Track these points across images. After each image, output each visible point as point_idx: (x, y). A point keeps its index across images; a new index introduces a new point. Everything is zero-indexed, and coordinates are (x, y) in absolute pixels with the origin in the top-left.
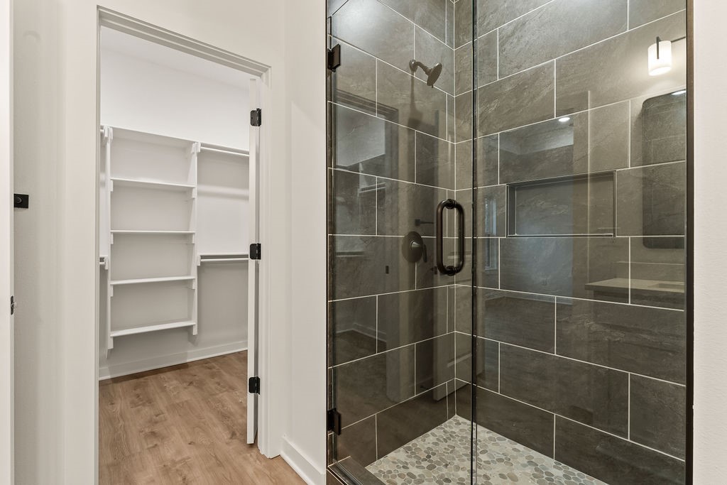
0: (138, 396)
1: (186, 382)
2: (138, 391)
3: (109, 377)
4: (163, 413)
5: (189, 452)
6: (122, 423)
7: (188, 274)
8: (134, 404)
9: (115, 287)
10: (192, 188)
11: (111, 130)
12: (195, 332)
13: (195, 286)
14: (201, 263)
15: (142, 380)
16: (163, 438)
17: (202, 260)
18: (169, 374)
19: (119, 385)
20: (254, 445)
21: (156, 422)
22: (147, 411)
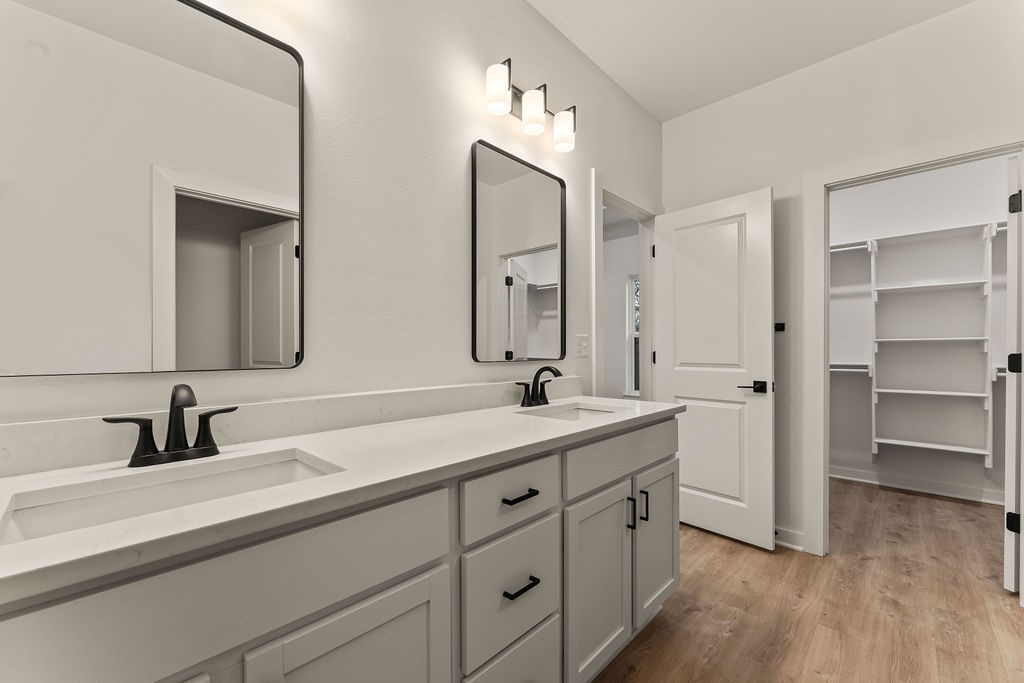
0: (899, 506)
1: (965, 516)
2: (902, 503)
3: (877, 483)
4: (917, 527)
5: (925, 561)
6: (872, 516)
7: (984, 392)
8: (891, 510)
9: (879, 394)
10: (984, 283)
11: (875, 243)
12: (989, 463)
13: (988, 405)
14: (998, 377)
15: (911, 497)
16: (905, 541)
17: (999, 374)
18: (947, 504)
19: (885, 492)
20: (1016, 594)
21: (906, 530)
22: (902, 520)
